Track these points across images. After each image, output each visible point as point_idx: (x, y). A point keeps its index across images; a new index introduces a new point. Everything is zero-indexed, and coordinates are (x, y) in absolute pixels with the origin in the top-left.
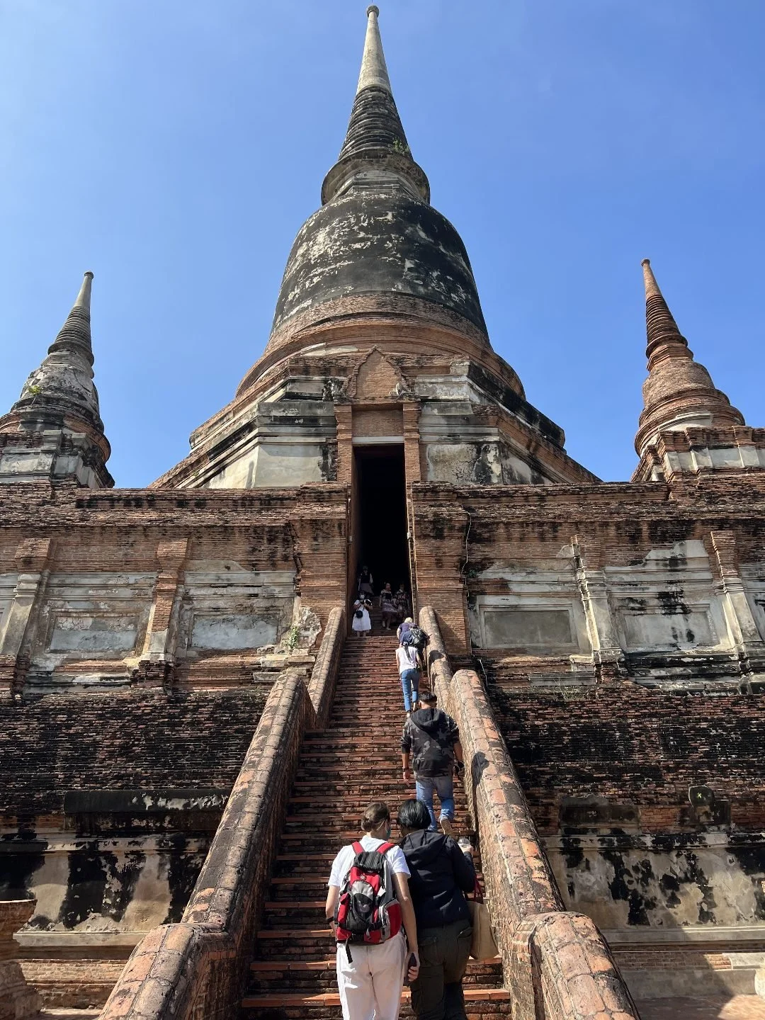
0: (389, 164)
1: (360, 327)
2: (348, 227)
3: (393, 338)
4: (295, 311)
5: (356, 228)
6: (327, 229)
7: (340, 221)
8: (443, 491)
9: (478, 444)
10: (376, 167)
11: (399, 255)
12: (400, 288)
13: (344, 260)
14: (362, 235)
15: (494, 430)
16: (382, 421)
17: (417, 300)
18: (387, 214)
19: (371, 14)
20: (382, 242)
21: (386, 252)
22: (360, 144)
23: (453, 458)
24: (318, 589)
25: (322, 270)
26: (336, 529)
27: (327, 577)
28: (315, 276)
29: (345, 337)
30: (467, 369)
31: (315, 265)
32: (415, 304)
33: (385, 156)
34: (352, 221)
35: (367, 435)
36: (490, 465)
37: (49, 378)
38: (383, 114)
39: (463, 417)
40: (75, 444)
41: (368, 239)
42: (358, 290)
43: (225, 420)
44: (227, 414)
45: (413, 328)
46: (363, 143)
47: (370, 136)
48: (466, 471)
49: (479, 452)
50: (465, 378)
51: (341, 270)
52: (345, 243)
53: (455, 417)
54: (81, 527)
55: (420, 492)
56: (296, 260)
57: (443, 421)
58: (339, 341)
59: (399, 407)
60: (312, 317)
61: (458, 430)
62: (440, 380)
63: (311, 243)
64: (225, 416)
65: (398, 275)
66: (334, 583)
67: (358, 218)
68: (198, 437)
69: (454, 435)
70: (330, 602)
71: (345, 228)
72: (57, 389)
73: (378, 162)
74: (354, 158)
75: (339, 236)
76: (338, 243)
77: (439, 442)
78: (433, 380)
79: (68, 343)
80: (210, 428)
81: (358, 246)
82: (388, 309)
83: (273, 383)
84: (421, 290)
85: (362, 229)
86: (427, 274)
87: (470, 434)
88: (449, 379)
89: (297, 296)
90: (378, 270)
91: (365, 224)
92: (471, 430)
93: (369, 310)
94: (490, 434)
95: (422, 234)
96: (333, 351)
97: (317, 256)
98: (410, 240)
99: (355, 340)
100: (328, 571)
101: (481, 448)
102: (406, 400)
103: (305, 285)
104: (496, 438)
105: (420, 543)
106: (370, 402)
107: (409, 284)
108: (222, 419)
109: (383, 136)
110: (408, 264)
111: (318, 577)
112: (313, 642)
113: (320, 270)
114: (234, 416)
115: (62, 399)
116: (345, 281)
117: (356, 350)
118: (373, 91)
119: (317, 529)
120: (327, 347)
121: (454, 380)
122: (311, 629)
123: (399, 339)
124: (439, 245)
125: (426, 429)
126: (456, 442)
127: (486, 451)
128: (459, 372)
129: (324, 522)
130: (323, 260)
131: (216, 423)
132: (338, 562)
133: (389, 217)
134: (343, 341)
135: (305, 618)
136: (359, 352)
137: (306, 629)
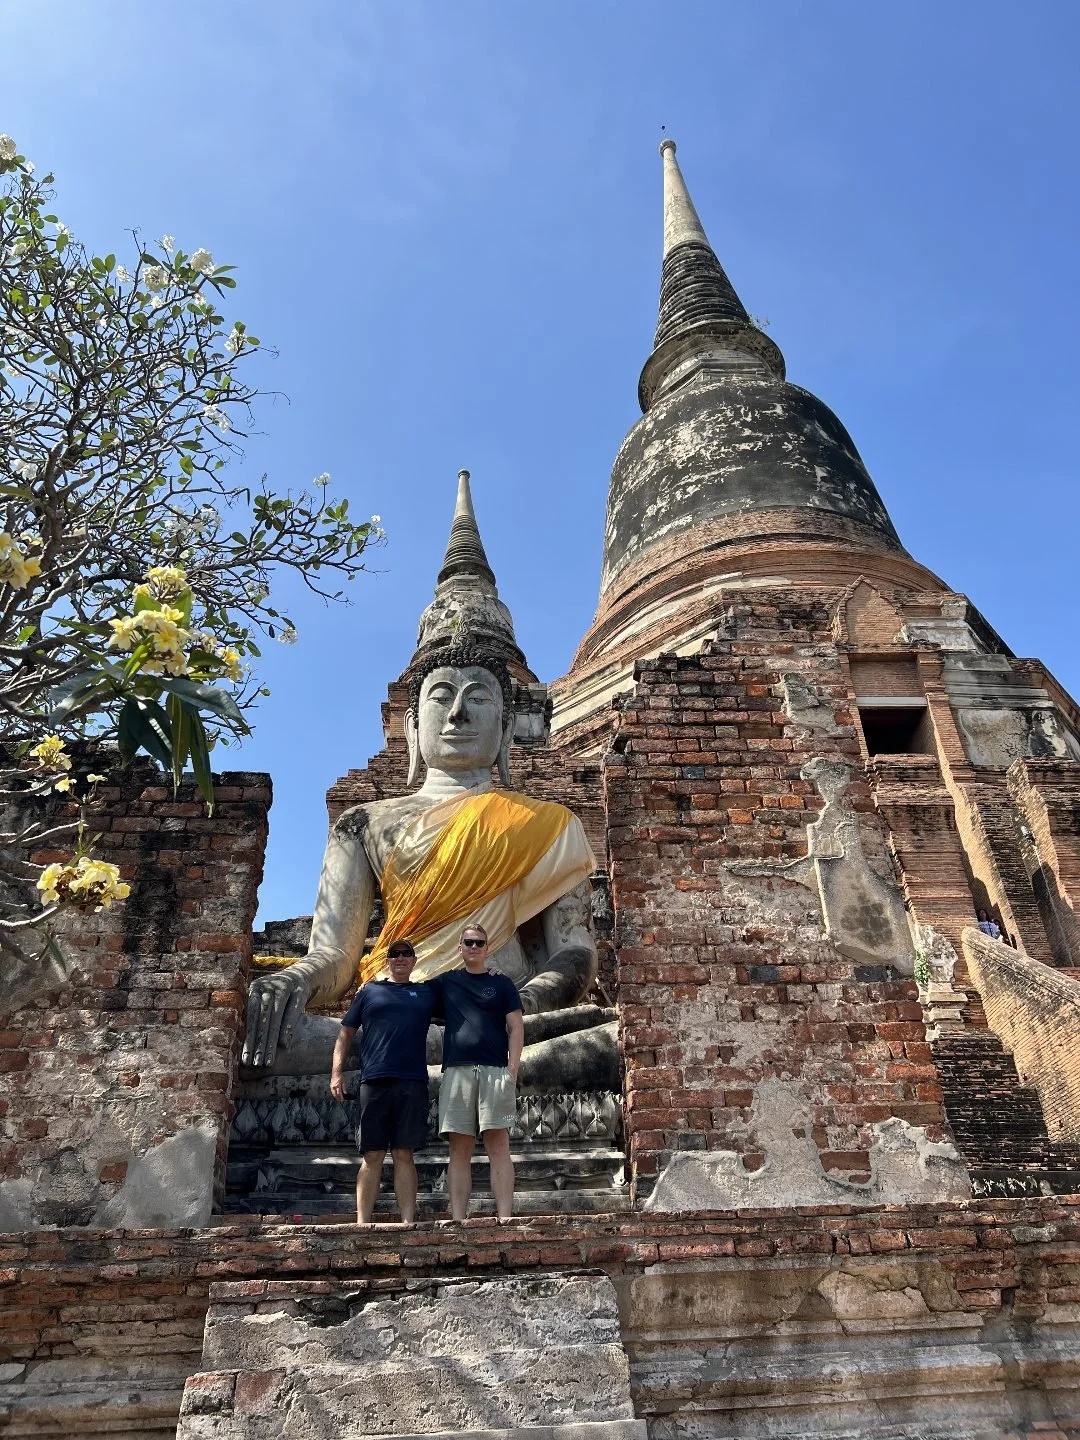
0: (740, 343)
1: (790, 552)
2: (724, 421)
3: (834, 568)
4: (664, 530)
5: (736, 423)
6: (693, 423)
7: (710, 415)
8: (1068, 770)
9: (1027, 711)
10: (724, 346)
11: (804, 460)
12: (817, 503)
13: (730, 464)
14: (747, 432)
15: (1044, 692)
16: (889, 676)
17: (845, 520)
18: (775, 407)
19: (667, 152)
20: (778, 443)
21: (786, 455)
22: (695, 315)
23: (997, 728)
24: (935, 901)
25: (698, 477)
26: (943, 819)
27: (944, 885)
28: (691, 484)
29: (768, 565)
30: (964, 611)
31: (685, 471)
32: (844, 524)
33: (736, 332)
34: (729, 414)
35: (871, 695)
36: (1049, 739)
37: (468, 609)
38: (714, 278)
39: (999, 674)
40: (535, 698)
41: (758, 439)
42: (762, 503)
43: (607, 673)
44: (612, 665)
45: (861, 555)
46: (700, 314)
47: (707, 306)
48: (1019, 747)
49: (1029, 720)
50: (962, 624)
51: (729, 478)
52: (726, 443)
53: (988, 673)
54: (592, 808)
55: (1038, 771)
56: (646, 464)
57: (972, 679)
58: (761, 571)
59: (912, 658)
60: (699, 539)
61: (995, 690)
62: (931, 624)
63: (669, 441)
64: (608, 667)
65: (811, 486)
66: (954, 893)
67: (737, 412)
68: (558, 695)
69: (991, 697)
70: (957, 919)
71: (720, 423)
72: (483, 624)
73: (725, 339)
74: (694, 333)
75: (714, 433)
76: (715, 443)
77: (974, 706)
78: (920, 625)
79: (468, 563)
80: (579, 683)
81: (744, 446)
82: (811, 530)
83: (693, 624)
84: (843, 505)
85: (744, 424)
86: (845, 487)
87: (1013, 697)
88: (942, 623)
89: (663, 510)
90: (781, 479)
91: (749, 419)
92: (1012, 691)
93: (786, 531)
94: (1037, 698)
95: (823, 434)
96: (755, 583)
97: (685, 458)
98: (812, 440)
99: (781, 569)
100: (943, 877)
101: (1031, 716)
102: (921, 649)
103: (674, 496)
104: (1049, 704)
105: (1059, 841)
106: (874, 651)
107: (826, 497)
108: (603, 670)
109: (723, 306)
110: (820, 473)
111: (931, 885)
112: (951, 973)
113: (696, 478)
114: (623, 668)
115: (495, 638)
116: (738, 492)
117: (789, 582)
118: (695, 248)
119: (917, 818)
120: (744, 578)
121: (948, 624)
122: (943, 956)
123: (844, 569)
124: (842, 449)
125: (952, 689)
126: (996, 707)
127: (1039, 720)
128: (953, 614)
129: (925, 809)
130: (695, 463)
131: (592, 677)
132: (954, 865)
133: (779, 410)
134: (767, 570)
135: (930, 941)
136: (793, 585)
137: (937, 957)
